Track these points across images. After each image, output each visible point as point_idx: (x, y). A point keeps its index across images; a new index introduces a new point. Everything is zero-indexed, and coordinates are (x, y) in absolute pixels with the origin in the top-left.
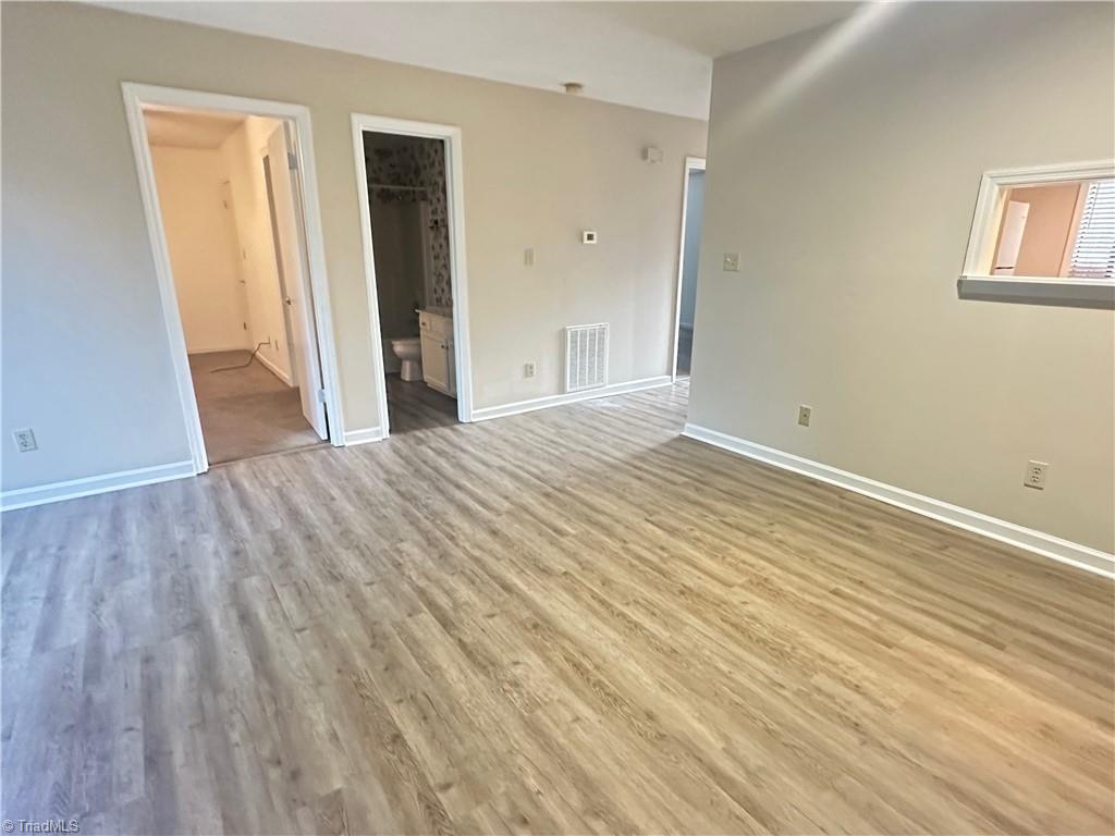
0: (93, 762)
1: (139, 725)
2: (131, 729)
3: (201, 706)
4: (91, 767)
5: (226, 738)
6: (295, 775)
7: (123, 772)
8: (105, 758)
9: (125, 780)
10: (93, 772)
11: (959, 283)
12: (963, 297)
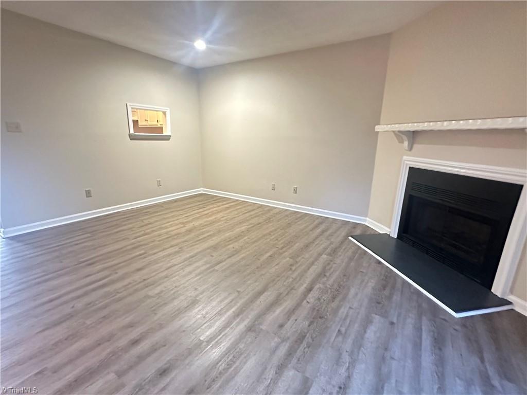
0: (322, 300)
1: (305, 301)
2: (308, 302)
3: (287, 294)
4: (323, 299)
5: (293, 281)
6: (291, 265)
7: (317, 292)
8: (319, 299)
9: (318, 290)
10: (323, 297)
11: (129, 135)
12: (131, 139)
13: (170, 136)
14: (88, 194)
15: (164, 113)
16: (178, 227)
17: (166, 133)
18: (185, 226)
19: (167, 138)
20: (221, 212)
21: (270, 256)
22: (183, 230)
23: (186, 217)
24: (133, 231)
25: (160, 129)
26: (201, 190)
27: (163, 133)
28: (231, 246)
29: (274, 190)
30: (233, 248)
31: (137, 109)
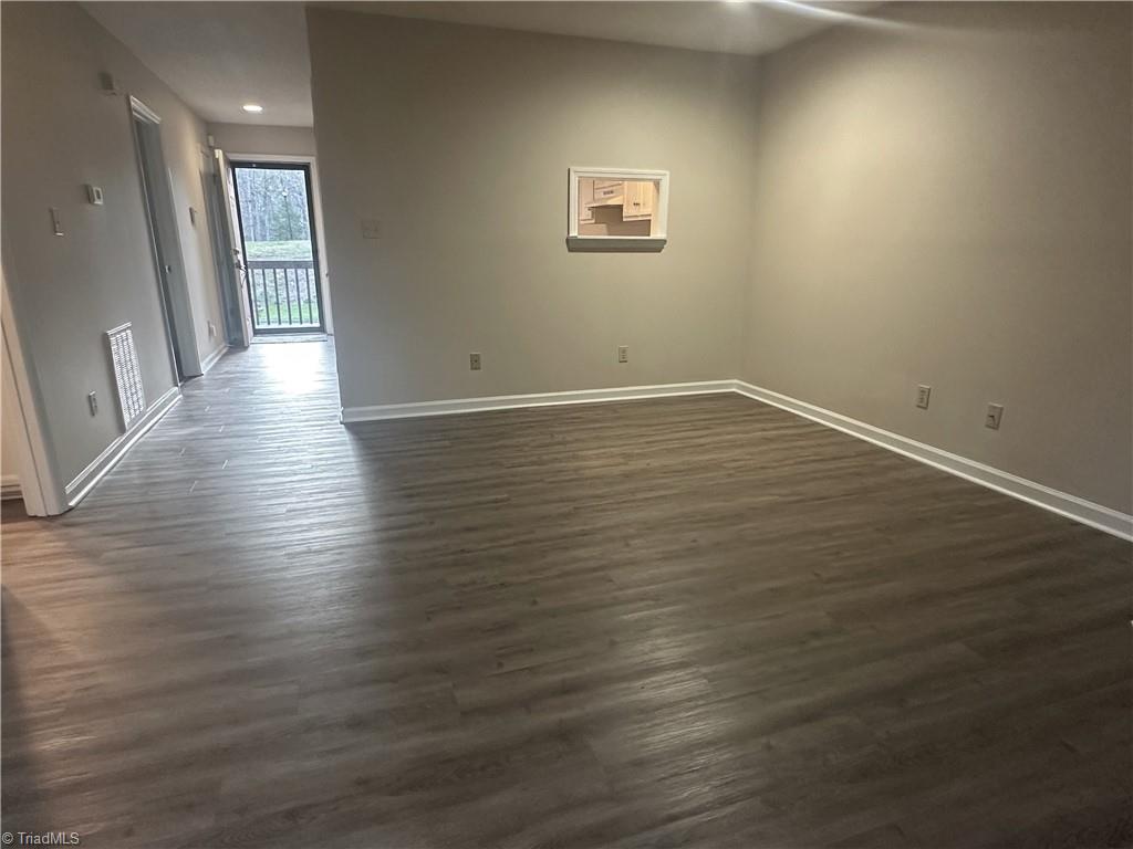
11: (567, 240)
12: (570, 250)
13: (665, 241)
14: (475, 362)
15: (657, 184)
16: (611, 461)
17: (657, 233)
18: (626, 464)
19: (657, 246)
20: (742, 446)
21: (772, 590)
22: (617, 471)
23: (647, 443)
24: (521, 451)
25: (645, 225)
26: (734, 386)
27: (649, 235)
28: (694, 535)
29: (925, 408)
30: (694, 541)
31: (623, 180)
